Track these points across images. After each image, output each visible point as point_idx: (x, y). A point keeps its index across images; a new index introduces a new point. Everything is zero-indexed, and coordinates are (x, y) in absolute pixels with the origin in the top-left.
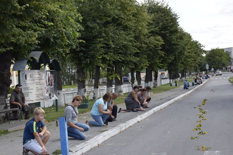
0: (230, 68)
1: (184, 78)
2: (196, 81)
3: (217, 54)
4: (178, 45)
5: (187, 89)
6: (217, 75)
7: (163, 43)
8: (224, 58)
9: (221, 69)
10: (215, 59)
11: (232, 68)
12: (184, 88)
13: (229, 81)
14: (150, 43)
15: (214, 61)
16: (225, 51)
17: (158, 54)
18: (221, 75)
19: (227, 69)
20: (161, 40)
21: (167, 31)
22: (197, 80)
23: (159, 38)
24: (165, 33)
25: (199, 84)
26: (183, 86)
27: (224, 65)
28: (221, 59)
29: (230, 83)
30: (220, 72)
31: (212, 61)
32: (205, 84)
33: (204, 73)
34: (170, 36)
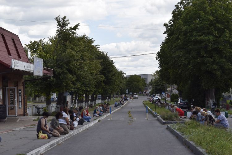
0: (146, 92)
1: (109, 100)
2: (120, 102)
3: (135, 80)
4: (112, 79)
5: (117, 107)
6: (134, 98)
7: (105, 79)
8: (140, 84)
9: (138, 93)
10: (134, 84)
11: (147, 92)
12: (115, 106)
13: (143, 104)
14: (97, 78)
15: (132, 85)
16: (142, 78)
17: (102, 85)
18: (137, 98)
19: (143, 93)
20: (103, 77)
21: (106, 71)
22: (122, 102)
23: (102, 76)
24: (105, 72)
25: (122, 105)
26: (114, 105)
27: (140, 90)
28: (138, 84)
29: (143, 105)
30: (137, 96)
31: (131, 86)
32: (126, 105)
33: (123, 95)
34: (108, 74)
